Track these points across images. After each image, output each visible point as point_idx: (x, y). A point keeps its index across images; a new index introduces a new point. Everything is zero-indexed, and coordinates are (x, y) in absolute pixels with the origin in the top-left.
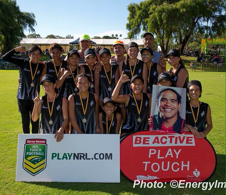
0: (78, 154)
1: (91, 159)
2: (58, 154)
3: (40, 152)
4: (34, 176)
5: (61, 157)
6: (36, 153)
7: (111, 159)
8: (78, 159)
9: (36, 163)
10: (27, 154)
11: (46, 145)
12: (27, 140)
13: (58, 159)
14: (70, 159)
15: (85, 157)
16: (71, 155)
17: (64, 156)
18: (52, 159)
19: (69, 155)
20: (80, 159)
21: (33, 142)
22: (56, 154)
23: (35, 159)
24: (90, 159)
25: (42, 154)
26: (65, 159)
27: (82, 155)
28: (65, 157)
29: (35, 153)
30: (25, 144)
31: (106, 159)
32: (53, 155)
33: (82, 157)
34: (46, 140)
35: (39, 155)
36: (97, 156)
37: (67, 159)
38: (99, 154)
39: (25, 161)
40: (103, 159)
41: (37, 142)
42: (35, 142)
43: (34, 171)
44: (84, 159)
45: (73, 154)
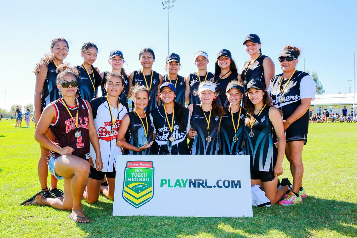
0: (195, 181)
1: (213, 187)
2: (169, 180)
3: (145, 178)
4: (137, 208)
5: (173, 183)
6: (140, 178)
7: (240, 187)
8: (196, 187)
9: (140, 191)
10: (128, 179)
11: (153, 169)
12: (127, 162)
13: (169, 186)
14: (184, 187)
15: (204, 185)
16: (186, 182)
17: (176, 182)
18: (161, 186)
19: (183, 182)
20: (199, 187)
21: (136, 164)
22: (165, 180)
23: (139, 186)
24: (211, 187)
25: (148, 180)
26: (178, 186)
27: (201, 182)
28: (178, 183)
29: (138, 178)
30: (125, 168)
31: (232, 187)
32: (162, 182)
33: (200, 184)
34: (153, 162)
35: (143, 182)
36: (221, 184)
37: (180, 186)
38: (223, 181)
39: (126, 189)
40: (228, 187)
41: (141, 164)
42: (138, 164)
43: (137, 202)
44: (204, 187)
45: (188, 180)
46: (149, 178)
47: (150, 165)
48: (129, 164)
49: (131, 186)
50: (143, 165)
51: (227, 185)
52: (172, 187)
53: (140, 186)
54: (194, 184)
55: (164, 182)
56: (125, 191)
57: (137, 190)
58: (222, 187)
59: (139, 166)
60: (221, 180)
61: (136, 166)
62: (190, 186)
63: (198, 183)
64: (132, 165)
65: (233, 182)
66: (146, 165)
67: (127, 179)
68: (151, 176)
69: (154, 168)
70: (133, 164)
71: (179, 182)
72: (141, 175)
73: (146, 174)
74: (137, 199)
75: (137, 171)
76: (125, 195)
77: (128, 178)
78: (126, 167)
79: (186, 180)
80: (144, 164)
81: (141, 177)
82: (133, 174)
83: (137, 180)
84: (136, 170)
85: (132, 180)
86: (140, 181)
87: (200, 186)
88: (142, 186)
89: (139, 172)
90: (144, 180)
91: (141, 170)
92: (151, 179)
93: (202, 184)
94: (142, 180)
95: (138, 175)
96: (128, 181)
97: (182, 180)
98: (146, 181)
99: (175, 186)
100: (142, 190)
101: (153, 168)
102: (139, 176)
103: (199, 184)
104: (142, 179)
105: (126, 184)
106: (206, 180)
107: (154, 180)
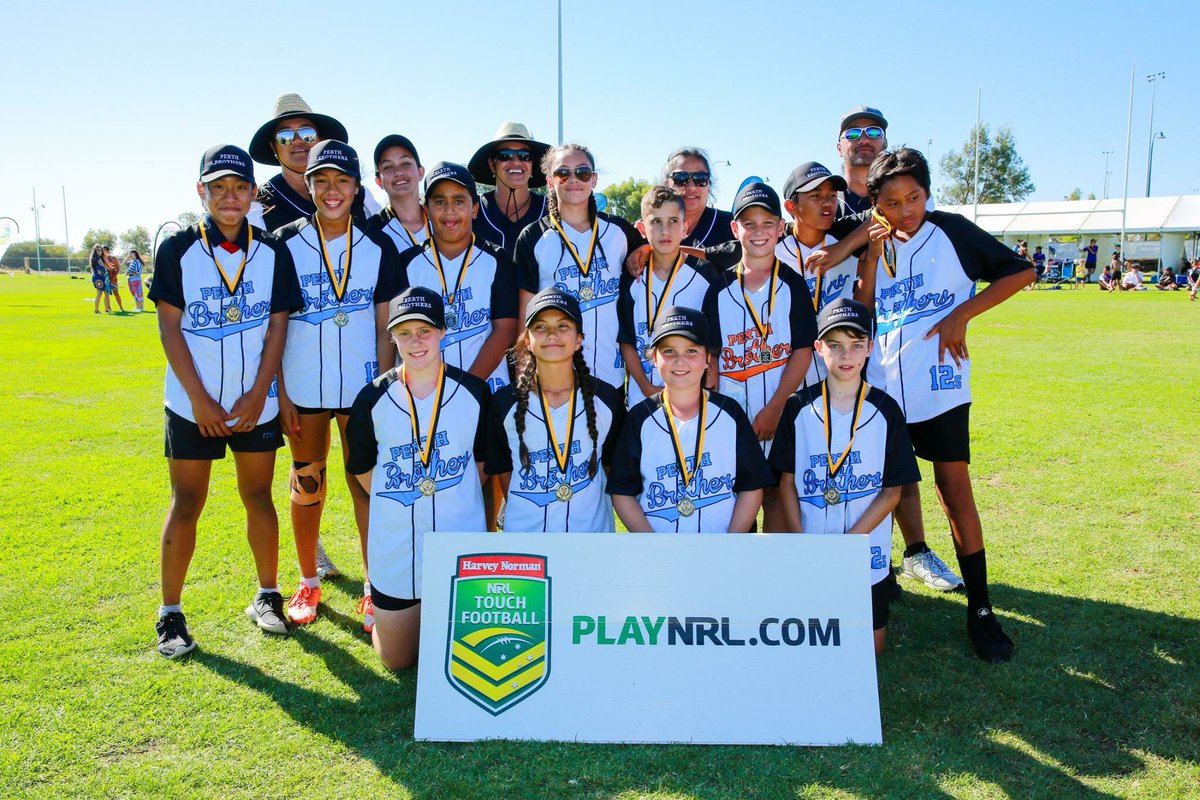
46: (533, 614)
47: (537, 567)
48: (467, 565)
49: (474, 638)
50: (513, 566)
51: (794, 634)
52: (611, 641)
53: (506, 639)
54: (685, 632)
55: (584, 625)
56: (455, 658)
57: (494, 652)
58: (777, 643)
59: (499, 571)
60: (776, 621)
61: (487, 572)
62: (672, 641)
63: (700, 628)
64: (476, 566)
65: (814, 624)
66: (523, 566)
67: (459, 617)
68: (541, 604)
69: (550, 579)
70: (479, 565)
71: (636, 628)
72: (506, 602)
73: (524, 598)
74: (497, 683)
75: (491, 586)
76: (455, 669)
77: (464, 613)
78: (457, 576)
79: (659, 618)
80: (516, 565)
81: (505, 609)
82: (479, 598)
83: (493, 619)
84: (489, 585)
85: (475, 620)
86: (503, 622)
87: (706, 638)
88: (509, 639)
89: (499, 591)
90: (517, 619)
91: (507, 586)
92: (540, 617)
93: (711, 633)
94: (511, 618)
95: (495, 602)
96: (464, 622)
97: (646, 620)
98: (525, 622)
99: (622, 641)
100: (512, 653)
101: (546, 577)
102: (500, 605)
103: (701, 632)
104: (509, 615)
105: (458, 631)
106: (725, 620)
107: (550, 619)
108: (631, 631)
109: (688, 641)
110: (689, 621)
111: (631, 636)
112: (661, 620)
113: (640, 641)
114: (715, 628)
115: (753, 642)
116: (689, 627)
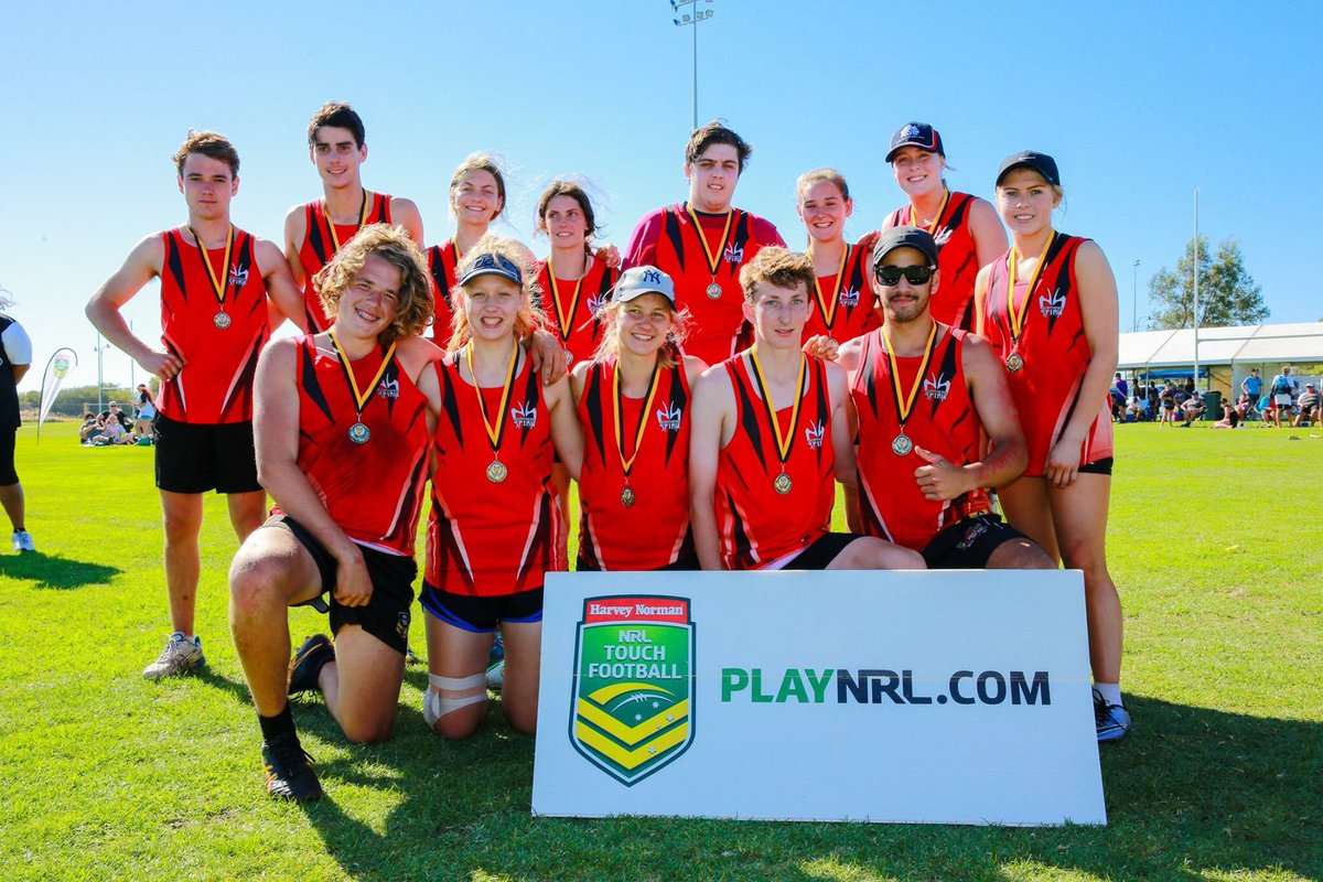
46: (674, 666)
47: (678, 610)
48: (595, 609)
49: (603, 695)
50: (650, 610)
51: (992, 691)
52: (768, 699)
53: (641, 696)
54: (859, 688)
55: (735, 680)
56: (581, 718)
57: (627, 712)
58: (971, 701)
59: (633, 616)
60: (970, 674)
61: (619, 617)
62: (842, 698)
63: (876, 683)
64: (605, 611)
65: (1018, 678)
66: (662, 610)
67: (585, 670)
68: (684, 655)
69: (694, 625)
70: (610, 609)
71: (799, 683)
72: (641, 652)
73: (663, 647)
74: (630, 748)
75: (624, 634)
76: (582, 732)
77: (591, 665)
78: (584, 622)
79: (826, 671)
80: (653, 608)
81: (641, 660)
82: (609, 647)
83: (626, 672)
84: (622, 632)
85: (605, 673)
86: (638, 676)
87: (884, 695)
88: (645, 696)
89: (632, 638)
90: (654, 672)
91: (642, 634)
92: (682, 669)
93: (890, 689)
94: (648, 671)
95: (629, 652)
96: (591, 675)
97: (810, 672)
98: (664, 676)
99: (781, 698)
100: (649, 712)
101: (689, 622)
102: (634, 655)
103: (877, 687)
104: (645, 667)
105: (585, 687)
106: (907, 673)
107: (694, 673)
108: (792, 686)
109: (862, 699)
110: (863, 674)
111: (792, 692)
112: (828, 673)
113: (803, 698)
114: (894, 683)
115: (942, 699)
116: (863, 682)
